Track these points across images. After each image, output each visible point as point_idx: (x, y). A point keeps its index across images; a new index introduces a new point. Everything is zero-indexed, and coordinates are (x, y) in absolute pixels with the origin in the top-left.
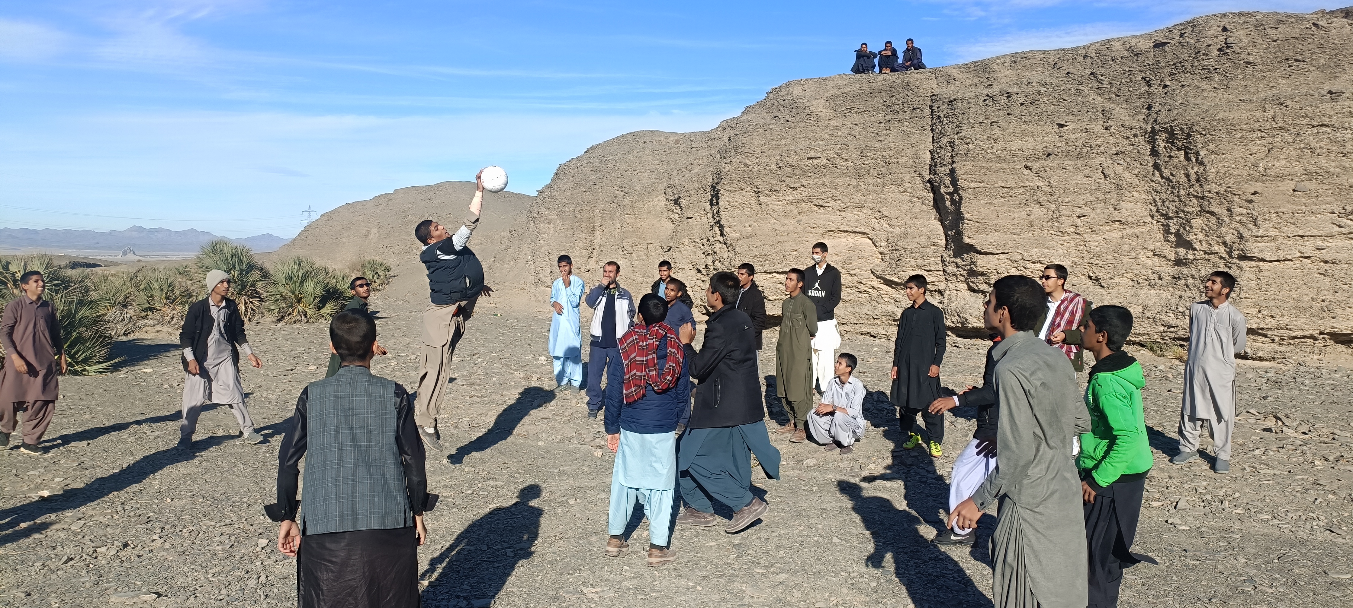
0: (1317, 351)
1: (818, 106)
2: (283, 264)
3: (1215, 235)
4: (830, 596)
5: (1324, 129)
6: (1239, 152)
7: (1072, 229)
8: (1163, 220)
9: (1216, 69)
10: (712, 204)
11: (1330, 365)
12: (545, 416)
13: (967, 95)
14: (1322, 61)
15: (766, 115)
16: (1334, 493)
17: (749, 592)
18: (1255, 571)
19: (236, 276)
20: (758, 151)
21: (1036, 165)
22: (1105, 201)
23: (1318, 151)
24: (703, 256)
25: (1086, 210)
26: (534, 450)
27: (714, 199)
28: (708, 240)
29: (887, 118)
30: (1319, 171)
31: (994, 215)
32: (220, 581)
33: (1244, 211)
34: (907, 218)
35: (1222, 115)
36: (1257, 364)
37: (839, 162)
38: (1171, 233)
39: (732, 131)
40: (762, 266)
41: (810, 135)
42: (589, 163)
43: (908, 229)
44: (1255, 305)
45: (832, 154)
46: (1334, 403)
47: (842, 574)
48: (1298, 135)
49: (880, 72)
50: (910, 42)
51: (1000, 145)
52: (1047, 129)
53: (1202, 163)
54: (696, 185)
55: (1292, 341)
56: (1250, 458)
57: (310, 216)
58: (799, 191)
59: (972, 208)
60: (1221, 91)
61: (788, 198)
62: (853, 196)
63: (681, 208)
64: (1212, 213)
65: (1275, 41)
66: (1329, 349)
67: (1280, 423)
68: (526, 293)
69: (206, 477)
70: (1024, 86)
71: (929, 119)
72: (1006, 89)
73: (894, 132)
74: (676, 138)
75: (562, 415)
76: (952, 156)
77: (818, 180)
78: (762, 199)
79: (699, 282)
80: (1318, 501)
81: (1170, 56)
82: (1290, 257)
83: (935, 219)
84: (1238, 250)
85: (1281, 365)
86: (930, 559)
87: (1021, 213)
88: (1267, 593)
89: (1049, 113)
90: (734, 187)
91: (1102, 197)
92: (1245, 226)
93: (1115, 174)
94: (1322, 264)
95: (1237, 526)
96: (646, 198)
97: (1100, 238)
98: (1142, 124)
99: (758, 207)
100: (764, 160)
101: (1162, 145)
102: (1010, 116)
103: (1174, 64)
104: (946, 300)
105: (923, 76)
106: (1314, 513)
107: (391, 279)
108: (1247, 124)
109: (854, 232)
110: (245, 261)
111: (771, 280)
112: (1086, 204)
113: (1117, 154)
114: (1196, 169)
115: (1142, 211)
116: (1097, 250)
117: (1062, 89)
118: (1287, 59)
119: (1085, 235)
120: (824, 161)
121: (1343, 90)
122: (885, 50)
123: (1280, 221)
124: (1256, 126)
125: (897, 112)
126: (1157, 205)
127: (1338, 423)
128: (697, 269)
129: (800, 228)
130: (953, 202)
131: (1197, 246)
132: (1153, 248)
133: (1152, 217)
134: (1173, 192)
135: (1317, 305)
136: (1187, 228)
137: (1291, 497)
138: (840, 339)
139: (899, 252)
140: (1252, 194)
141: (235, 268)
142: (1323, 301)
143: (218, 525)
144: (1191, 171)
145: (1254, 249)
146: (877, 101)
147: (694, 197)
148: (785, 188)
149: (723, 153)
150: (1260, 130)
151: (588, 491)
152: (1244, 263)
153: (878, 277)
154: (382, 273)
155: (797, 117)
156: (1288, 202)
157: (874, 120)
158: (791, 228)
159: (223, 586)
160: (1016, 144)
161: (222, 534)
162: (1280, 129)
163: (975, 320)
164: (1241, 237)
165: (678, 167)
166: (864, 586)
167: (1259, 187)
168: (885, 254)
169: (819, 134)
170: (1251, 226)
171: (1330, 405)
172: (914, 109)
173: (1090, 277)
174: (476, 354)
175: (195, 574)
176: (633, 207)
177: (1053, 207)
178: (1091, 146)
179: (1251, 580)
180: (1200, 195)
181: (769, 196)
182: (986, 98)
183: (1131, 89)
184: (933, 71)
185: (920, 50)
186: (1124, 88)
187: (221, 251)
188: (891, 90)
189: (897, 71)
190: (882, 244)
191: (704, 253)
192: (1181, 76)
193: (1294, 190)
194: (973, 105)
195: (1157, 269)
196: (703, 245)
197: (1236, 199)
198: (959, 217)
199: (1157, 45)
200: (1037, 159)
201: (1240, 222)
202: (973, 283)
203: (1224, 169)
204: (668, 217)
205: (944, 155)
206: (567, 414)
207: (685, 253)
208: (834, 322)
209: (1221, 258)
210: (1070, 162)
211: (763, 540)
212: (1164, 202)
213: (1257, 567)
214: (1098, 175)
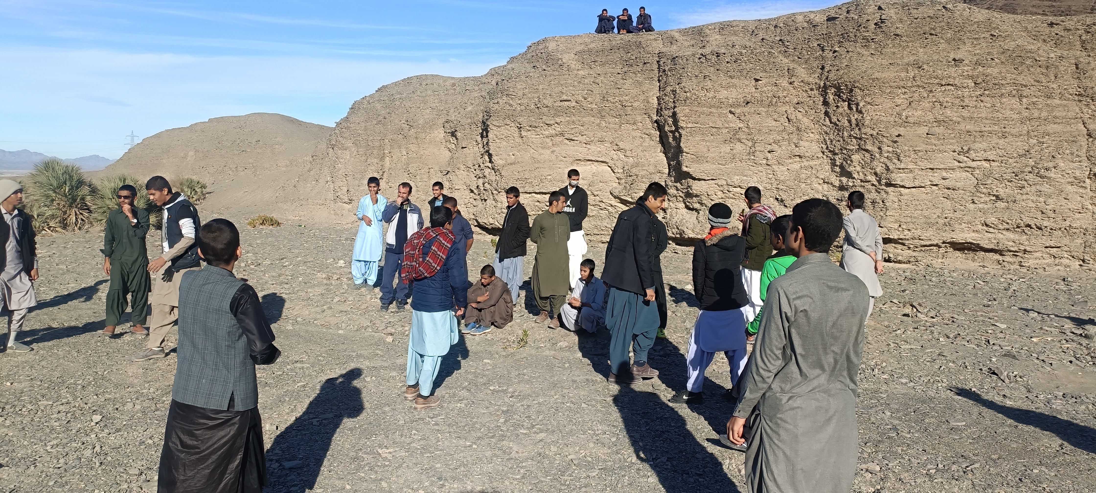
0: (940, 256)
1: (568, 58)
2: (109, 181)
3: (869, 167)
4: (580, 449)
5: (950, 87)
6: (888, 104)
7: (765, 162)
8: (831, 156)
9: (873, 39)
10: (482, 137)
11: (950, 266)
12: (345, 310)
13: (686, 54)
14: (949, 35)
15: (527, 65)
16: (954, 362)
17: (515, 448)
18: (897, 422)
19: (67, 191)
20: (520, 93)
21: (738, 111)
22: (789, 140)
23: (945, 104)
24: (475, 179)
25: (775, 147)
26: (335, 337)
27: (484, 132)
28: (479, 166)
29: (623, 70)
30: (945, 119)
31: (705, 150)
32: (58, 452)
33: (890, 149)
34: (639, 150)
35: (877, 75)
36: (898, 265)
37: (585, 104)
38: (837, 166)
39: (499, 77)
40: (524, 187)
41: (562, 82)
42: (379, 101)
43: (639, 159)
44: (896, 221)
45: (581, 98)
46: (953, 294)
47: (589, 432)
48: (931, 91)
49: (619, 33)
50: (642, 10)
51: (711, 95)
52: (747, 82)
53: (860, 112)
54: (469, 121)
55: (923, 249)
56: (893, 336)
57: (133, 140)
58: (553, 127)
59: (689, 144)
60: (877, 56)
61: (544, 133)
62: (596, 132)
63: (457, 139)
64: (867, 151)
65: (916, 19)
66: (950, 255)
67: (915, 310)
68: (326, 208)
69: (43, 363)
70: (729, 48)
71: (656, 71)
72: (716, 50)
73: (629, 82)
74: (453, 81)
75: (358, 308)
76: (674, 102)
77: (568, 118)
78: (524, 133)
79: (471, 200)
80: (942, 368)
81: (839, 28)
82: (923, 185)
83: (661, 152)
84: (886, 179)
85: (914, 267)
86: (657, 418)
87: (726, 148)
88: (906, 437)
89: (748, 70)
90: (501, 123)
91: (787, 137)
92: (891, 160)
93: (796, 119)
94: (946, 190)
95: (884, 387)
96: (428, 131)
97: (785, 169)
98: (817, 81)
99: (521, 140)
100: (525, 101)
101: (832, 97)
102: (719, 71)
103: (842, 34)
104: (668, 216)
105: (652, 37)
106: (939, 377)
107: (207, 195)
108: (894, 82)
109: (597, 161)
110: (75, 178)
111: (530, 199)
112: (774, 142)
113: (798, 103)
114: (856, 116)
115: (815, 148)
116: (782, 178)
117: (758, 51)
118: (924, 33)
119: (774, 167)
120: (574, 104)
121: (963, 59)
122: (623, 15)
123: (917, 157)
124: (902, 84)
125: (632, 66)
126: (827, 144)
127: (956, 310)
128: (470, 190)
129: (553, 157)
130: (674, 138)
131: (855, 176)
132: (823, 177)
133: (823, 153)
134: (838, 134)
135: (941, 221)
136: (849, 162)
137: (923, 366)
138: (586, 246)
139: (633, 178)
140: (897, 136)
141: (66, 184)
142: (946, 218)
143: (55, 405)
144: (852, 118)
145: (898, 178)
146: (616, 56)
147: (468, 131)
148: (542, 125)
149: (492, 95)
150: (903, 87)
151: (381, 371)
152: (890, 189)
153: (615, 197)
154: (198, 190)
155: (552, 67)
156: (923, 143)
157: (613, 71)
158: (547, 157)
159: (61, 456)
160: (723, 94)
161: (59, 412)
162: (919, 86)
163: (690, 232)
164: (888, 169)
165: (455, 106)
166: (606, 441)
167: (902, 131)
168: (621, 179)
169: (569, 81)
170: (896, 161)
171: (951, 297)
172: (645, 63)
173: (777, 199)
174: (284, 258)
175: (35, 447)
176: (416, 138)
177: (750, 144)
178: (779, 97)
179: (895, 428)
180: (858, 136)
181: (529, 131)
182: (701, 56)
183: (809, 53)
184: (660, 34)
185: (650, 16)
186: (804, 52)
187: (53, 169)
188: (626, 48)
189: (632, 32)
190: (619, 171)
191: (476, 177)
192: (847, 44)
193: (927, 134)
194: (690, 62)
195: (826, 193)
196: (475, 170)
197: (885, 140)
198: (679, 150)
199: (830, 19)
200: (739, 106)
201: (887, 158)
202: (689, 202)
203: (877, 117)
204: (446, 147)
205: (668, 101)
206: (363, 307)
207: (460, 177)
208: (582, 232)
209: (873, 185)
210: (763, 109)
211: (525, 407)
212: (832, 141)
213: (899, 419)
214: (783, 120)
